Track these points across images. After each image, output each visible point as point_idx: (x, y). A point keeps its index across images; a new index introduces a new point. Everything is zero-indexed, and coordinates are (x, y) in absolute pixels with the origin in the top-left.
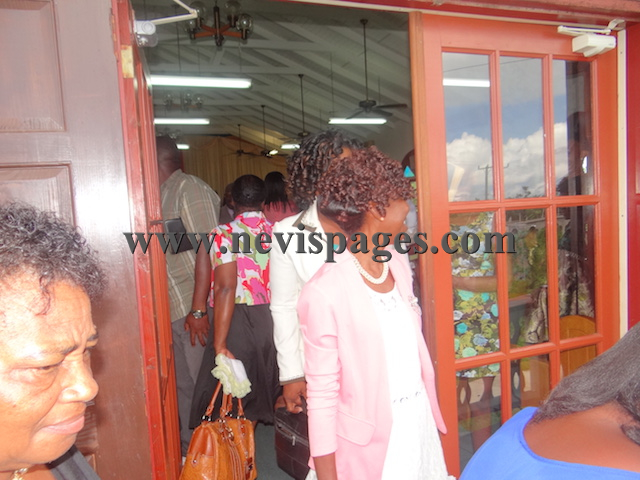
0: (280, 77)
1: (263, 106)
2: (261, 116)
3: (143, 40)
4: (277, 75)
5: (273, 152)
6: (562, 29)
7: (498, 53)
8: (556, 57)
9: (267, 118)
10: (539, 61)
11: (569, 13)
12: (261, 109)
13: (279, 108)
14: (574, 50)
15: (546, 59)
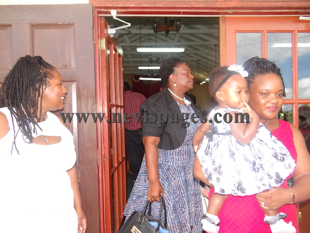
0: (205, 46)
1: (198, 60)
2: (197, 65)
3: (112, 36)
4: (205, 45)
5: (204, 82)
6: (301, 18)
7: (265, 32)
8: (299, 32)
9: (200, 66)
10: (291, 34)
11: (303, 10)
12: (197, 62)
13: (205, 61)
15: (294, 33)
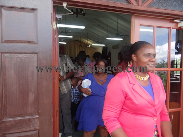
3: (59, 19)
7: (156, 27)
8: (173, 28)
9: (88, 36)
10: (168, 29)
13: (92, 34)
14: (178, 26)
